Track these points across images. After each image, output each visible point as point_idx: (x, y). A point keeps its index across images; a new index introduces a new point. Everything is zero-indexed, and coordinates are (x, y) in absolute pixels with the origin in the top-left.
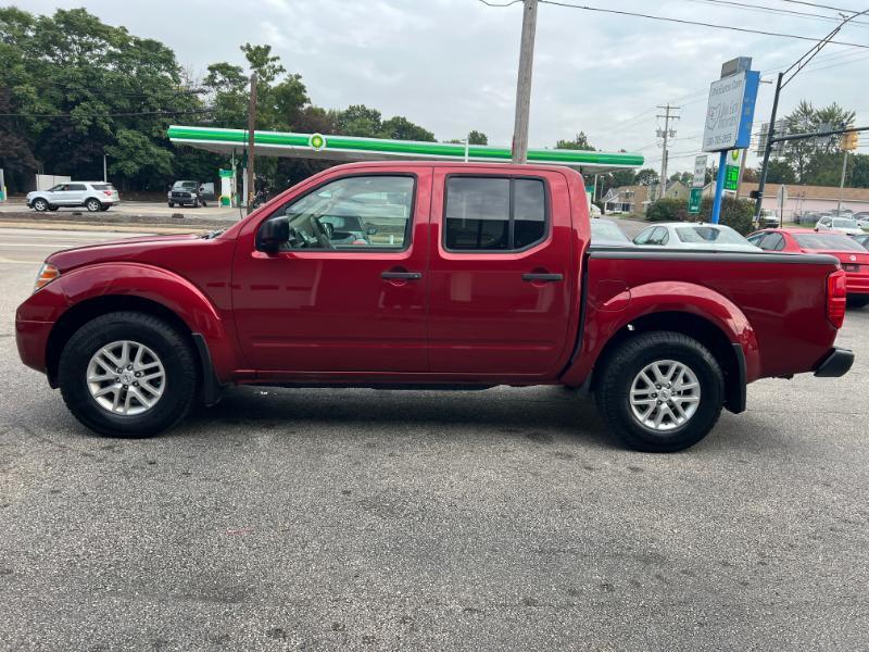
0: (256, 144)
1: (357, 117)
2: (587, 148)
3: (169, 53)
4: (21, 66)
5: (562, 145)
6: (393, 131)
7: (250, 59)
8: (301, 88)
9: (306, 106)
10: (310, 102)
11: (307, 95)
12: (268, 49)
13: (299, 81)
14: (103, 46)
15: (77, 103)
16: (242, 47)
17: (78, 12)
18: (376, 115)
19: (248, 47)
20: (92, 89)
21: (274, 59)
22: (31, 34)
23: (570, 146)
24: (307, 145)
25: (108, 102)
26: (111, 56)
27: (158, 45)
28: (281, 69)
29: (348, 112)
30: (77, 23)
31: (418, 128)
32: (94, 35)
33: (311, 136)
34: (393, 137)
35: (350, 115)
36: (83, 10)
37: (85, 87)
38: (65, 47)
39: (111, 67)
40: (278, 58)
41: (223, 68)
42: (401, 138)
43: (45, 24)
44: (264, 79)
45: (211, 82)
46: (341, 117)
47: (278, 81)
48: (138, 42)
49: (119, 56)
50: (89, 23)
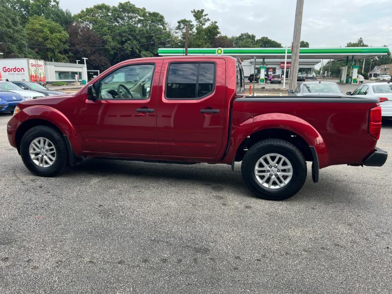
1: (244, 39)
2: (364, 46)
3: (162, 17)
4: (106, 28)
5: (350, 45)
6: (261, 44)
7: (195, 16)
8: (217, 27)
9: (219, 35)
10: (220, 33)
11: (219, 30)
12: (203, 11)
13: (216, 24)
14: (136, 17)
15: (126, 41)
16: (192, 11)
17: (127, 3)
18: (253, 37)
19: (194, 11)
20: (132, 36)
21: (205, 15)
22: (110, 14)
23: (354, 45)
24: (215, 53)
25: (138, 40)
26: (140, 21)
27: (158, 14)
28: (208, 20)
29: (240, 37)
30: (126, 8)
31: (274, 41)
32: (133, 12)
33: (217, 49)
34: (261, 47)
35: (241, 38)
36: (129, 2)
37: (129, 35)
38: (122, 19)
39: (139, 25)
40: (207, 15)
41: (184, 22)
42: (265, 47)
43: (115, 10)
44: (201, 25)
45: (179, 28)
46: (237, 39)
47: (207, 25)
48: (150, 14)
49: (142, 20)
50: (131, 7)
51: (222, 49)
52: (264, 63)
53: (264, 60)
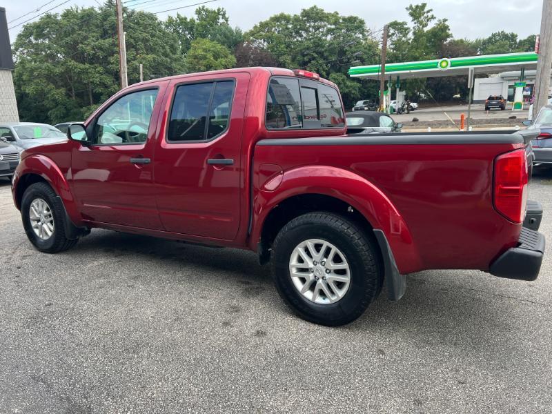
1: (496, 41)
3: (362, 22)
4: (284, 45)
6: (526, 47)
7: (411, 15)
8: (447, 28)
9: (449, 39)
10: (452, 37)
11: (450, 32)
12: (424, 5)
13: (446, 23)
14: (325, 25)
15: (309, 62)
16: (407, 8)
17: (312, 9)
18: (513, 37)
19: (411, 7)
20: (318, 53)
21: (428, 12)
22: (290, 26)
24: (436, 67)
25: (325, 58)
26: (330, 31)
27: (355, 18)
28: (433, 17)
29: (490, 38)
30: (313, 15)
32: (321, 20)
35: (490, 41)
36: (315, 7)
37: (314, 52)
38: (307, 31)
39: (329, 37)
40: (431, 10)
41: (394, 25)
43: (296, 19)
44: (421, 27)
45: (387, 36)
46: (485, 43)
47: (431, 25)
48: (344, 19)
49: (333, 29)
50: (317, 13)
51: (449, 60)
52: (522, 77)
53: (523, 73)
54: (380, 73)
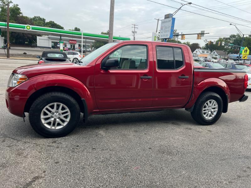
0: (10, 28)
1: (37, 20)
5: (102, 33)
6: (50, 25)
8: (19, 9)
10: (22, 14)
11: (21, 12)
18: (44, 20)
23: (105, 34)
28: (11, 2)
29: (34, 18)
31: (59, 25)
33: (26, 26)
34: (50, 27)
42: (53, 28)
46: (31, 19)
51: (31, 26)
54: (6, 27)
